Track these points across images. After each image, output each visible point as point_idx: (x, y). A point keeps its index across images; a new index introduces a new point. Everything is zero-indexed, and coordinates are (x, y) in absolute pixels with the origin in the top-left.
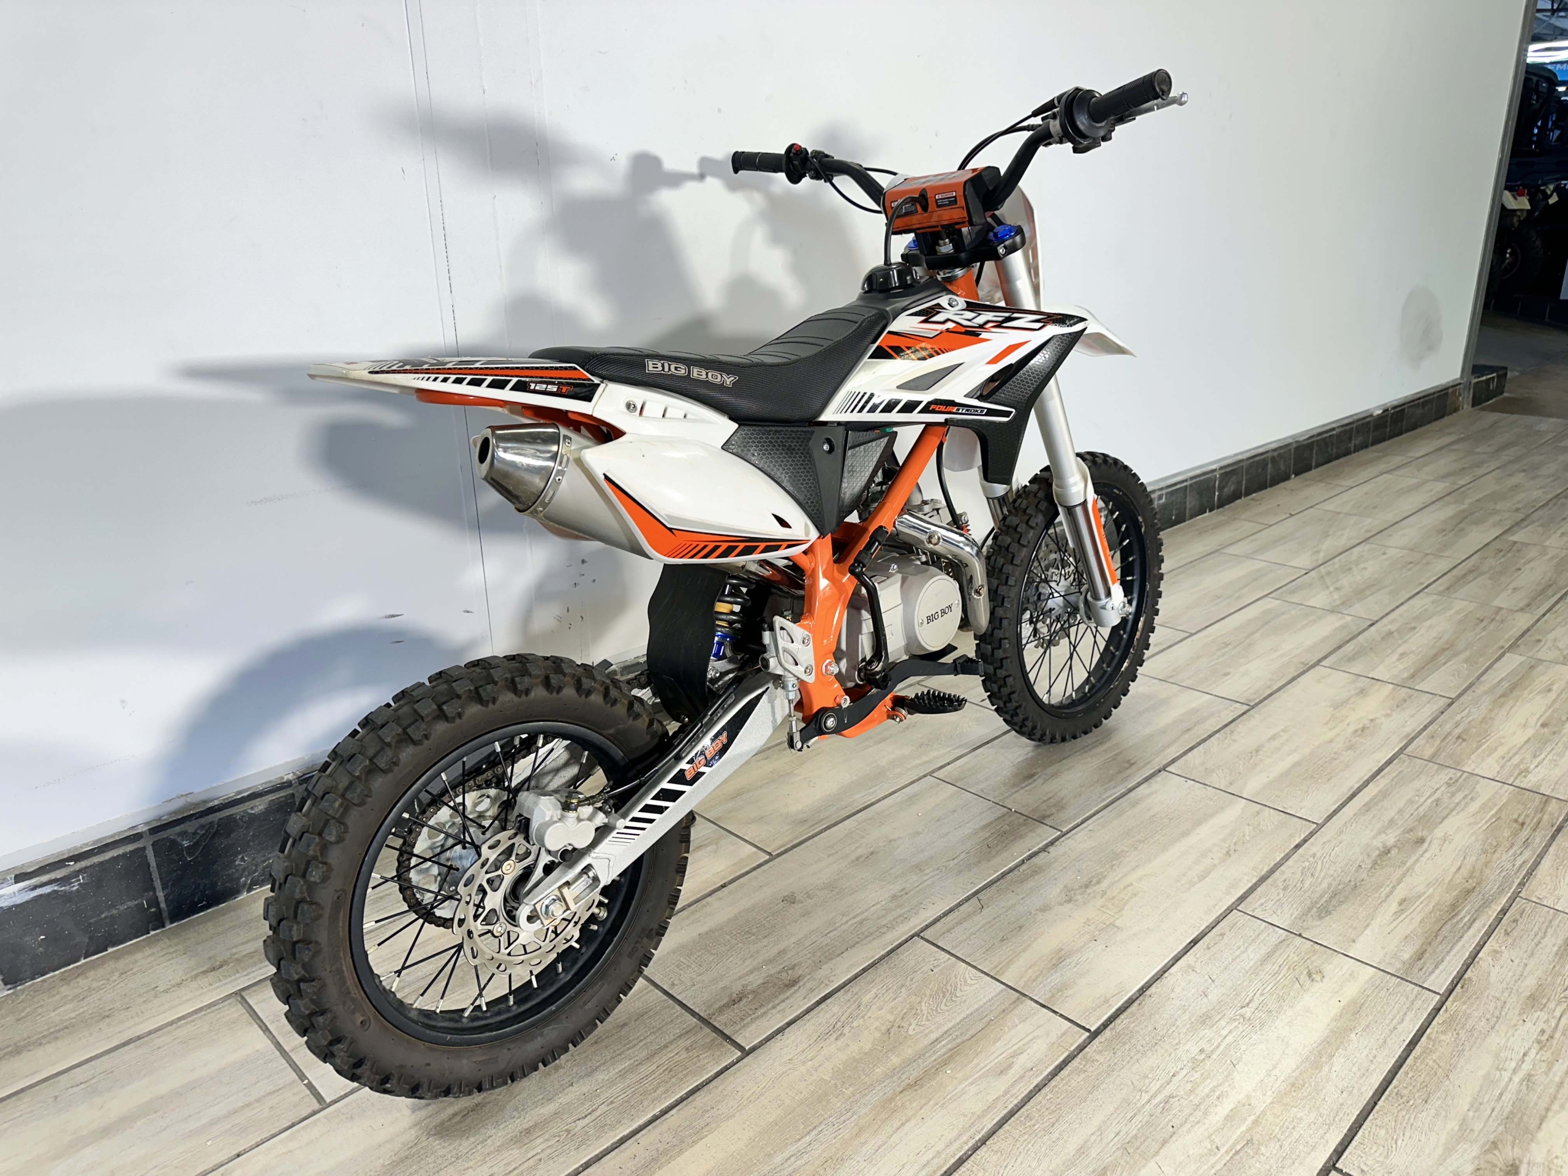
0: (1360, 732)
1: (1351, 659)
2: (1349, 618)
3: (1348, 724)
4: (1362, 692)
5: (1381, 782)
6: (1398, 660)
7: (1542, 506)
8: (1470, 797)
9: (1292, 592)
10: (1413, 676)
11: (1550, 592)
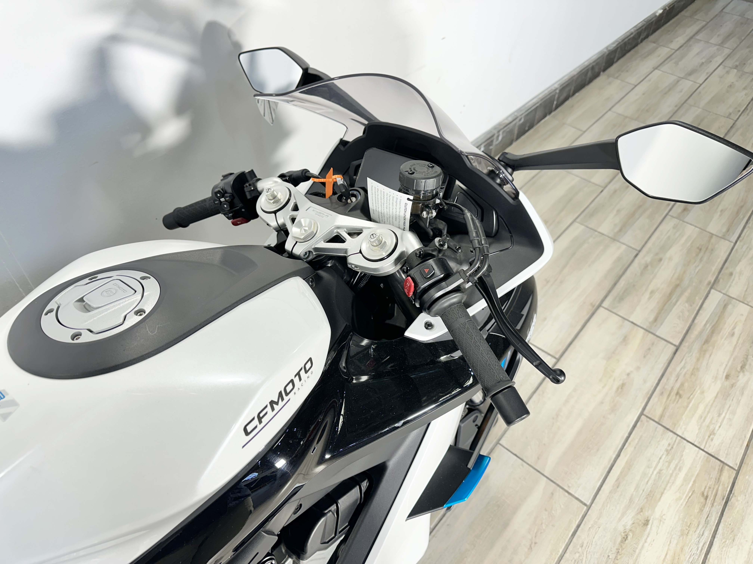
0: (620, 390)
1: (621, 299)
2: (624, 247)
3: (614, 380)
4: (625, 340)
5: (629, 449)
6: (650, 298)
7: (744, 110)
8: (678, 467)
9: (592, 215)
10: (656, 320)
11: (741, 216)
